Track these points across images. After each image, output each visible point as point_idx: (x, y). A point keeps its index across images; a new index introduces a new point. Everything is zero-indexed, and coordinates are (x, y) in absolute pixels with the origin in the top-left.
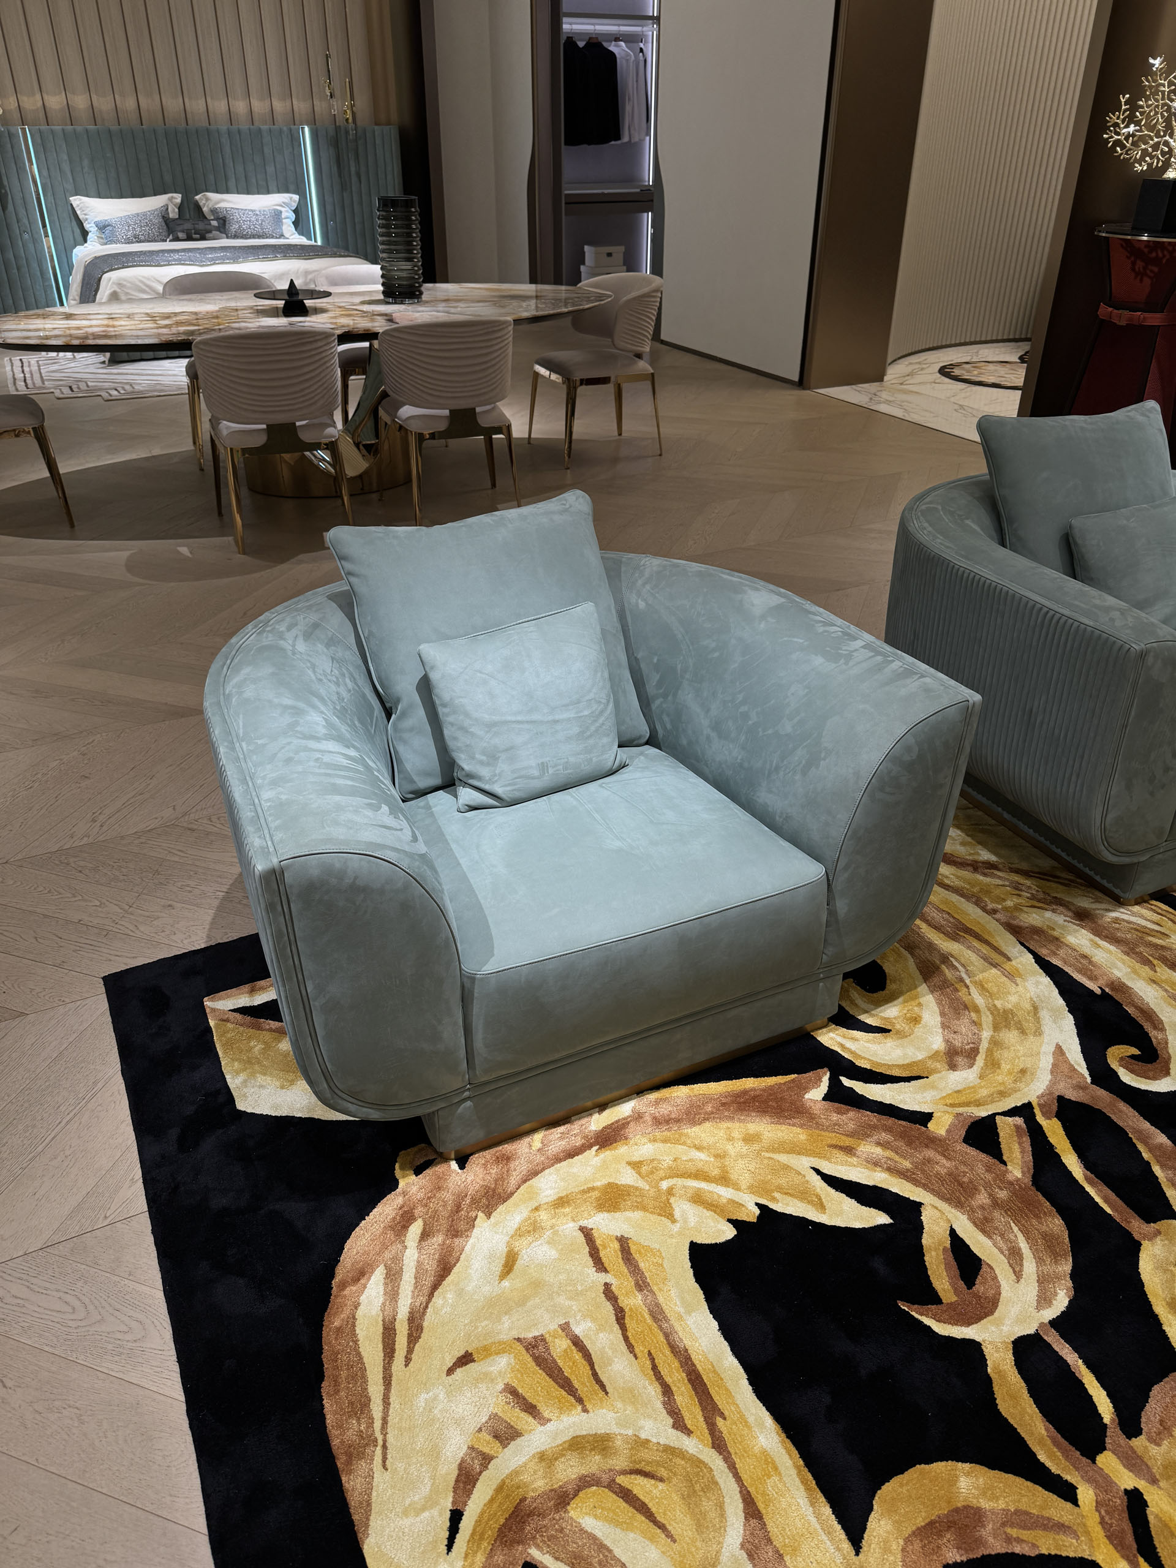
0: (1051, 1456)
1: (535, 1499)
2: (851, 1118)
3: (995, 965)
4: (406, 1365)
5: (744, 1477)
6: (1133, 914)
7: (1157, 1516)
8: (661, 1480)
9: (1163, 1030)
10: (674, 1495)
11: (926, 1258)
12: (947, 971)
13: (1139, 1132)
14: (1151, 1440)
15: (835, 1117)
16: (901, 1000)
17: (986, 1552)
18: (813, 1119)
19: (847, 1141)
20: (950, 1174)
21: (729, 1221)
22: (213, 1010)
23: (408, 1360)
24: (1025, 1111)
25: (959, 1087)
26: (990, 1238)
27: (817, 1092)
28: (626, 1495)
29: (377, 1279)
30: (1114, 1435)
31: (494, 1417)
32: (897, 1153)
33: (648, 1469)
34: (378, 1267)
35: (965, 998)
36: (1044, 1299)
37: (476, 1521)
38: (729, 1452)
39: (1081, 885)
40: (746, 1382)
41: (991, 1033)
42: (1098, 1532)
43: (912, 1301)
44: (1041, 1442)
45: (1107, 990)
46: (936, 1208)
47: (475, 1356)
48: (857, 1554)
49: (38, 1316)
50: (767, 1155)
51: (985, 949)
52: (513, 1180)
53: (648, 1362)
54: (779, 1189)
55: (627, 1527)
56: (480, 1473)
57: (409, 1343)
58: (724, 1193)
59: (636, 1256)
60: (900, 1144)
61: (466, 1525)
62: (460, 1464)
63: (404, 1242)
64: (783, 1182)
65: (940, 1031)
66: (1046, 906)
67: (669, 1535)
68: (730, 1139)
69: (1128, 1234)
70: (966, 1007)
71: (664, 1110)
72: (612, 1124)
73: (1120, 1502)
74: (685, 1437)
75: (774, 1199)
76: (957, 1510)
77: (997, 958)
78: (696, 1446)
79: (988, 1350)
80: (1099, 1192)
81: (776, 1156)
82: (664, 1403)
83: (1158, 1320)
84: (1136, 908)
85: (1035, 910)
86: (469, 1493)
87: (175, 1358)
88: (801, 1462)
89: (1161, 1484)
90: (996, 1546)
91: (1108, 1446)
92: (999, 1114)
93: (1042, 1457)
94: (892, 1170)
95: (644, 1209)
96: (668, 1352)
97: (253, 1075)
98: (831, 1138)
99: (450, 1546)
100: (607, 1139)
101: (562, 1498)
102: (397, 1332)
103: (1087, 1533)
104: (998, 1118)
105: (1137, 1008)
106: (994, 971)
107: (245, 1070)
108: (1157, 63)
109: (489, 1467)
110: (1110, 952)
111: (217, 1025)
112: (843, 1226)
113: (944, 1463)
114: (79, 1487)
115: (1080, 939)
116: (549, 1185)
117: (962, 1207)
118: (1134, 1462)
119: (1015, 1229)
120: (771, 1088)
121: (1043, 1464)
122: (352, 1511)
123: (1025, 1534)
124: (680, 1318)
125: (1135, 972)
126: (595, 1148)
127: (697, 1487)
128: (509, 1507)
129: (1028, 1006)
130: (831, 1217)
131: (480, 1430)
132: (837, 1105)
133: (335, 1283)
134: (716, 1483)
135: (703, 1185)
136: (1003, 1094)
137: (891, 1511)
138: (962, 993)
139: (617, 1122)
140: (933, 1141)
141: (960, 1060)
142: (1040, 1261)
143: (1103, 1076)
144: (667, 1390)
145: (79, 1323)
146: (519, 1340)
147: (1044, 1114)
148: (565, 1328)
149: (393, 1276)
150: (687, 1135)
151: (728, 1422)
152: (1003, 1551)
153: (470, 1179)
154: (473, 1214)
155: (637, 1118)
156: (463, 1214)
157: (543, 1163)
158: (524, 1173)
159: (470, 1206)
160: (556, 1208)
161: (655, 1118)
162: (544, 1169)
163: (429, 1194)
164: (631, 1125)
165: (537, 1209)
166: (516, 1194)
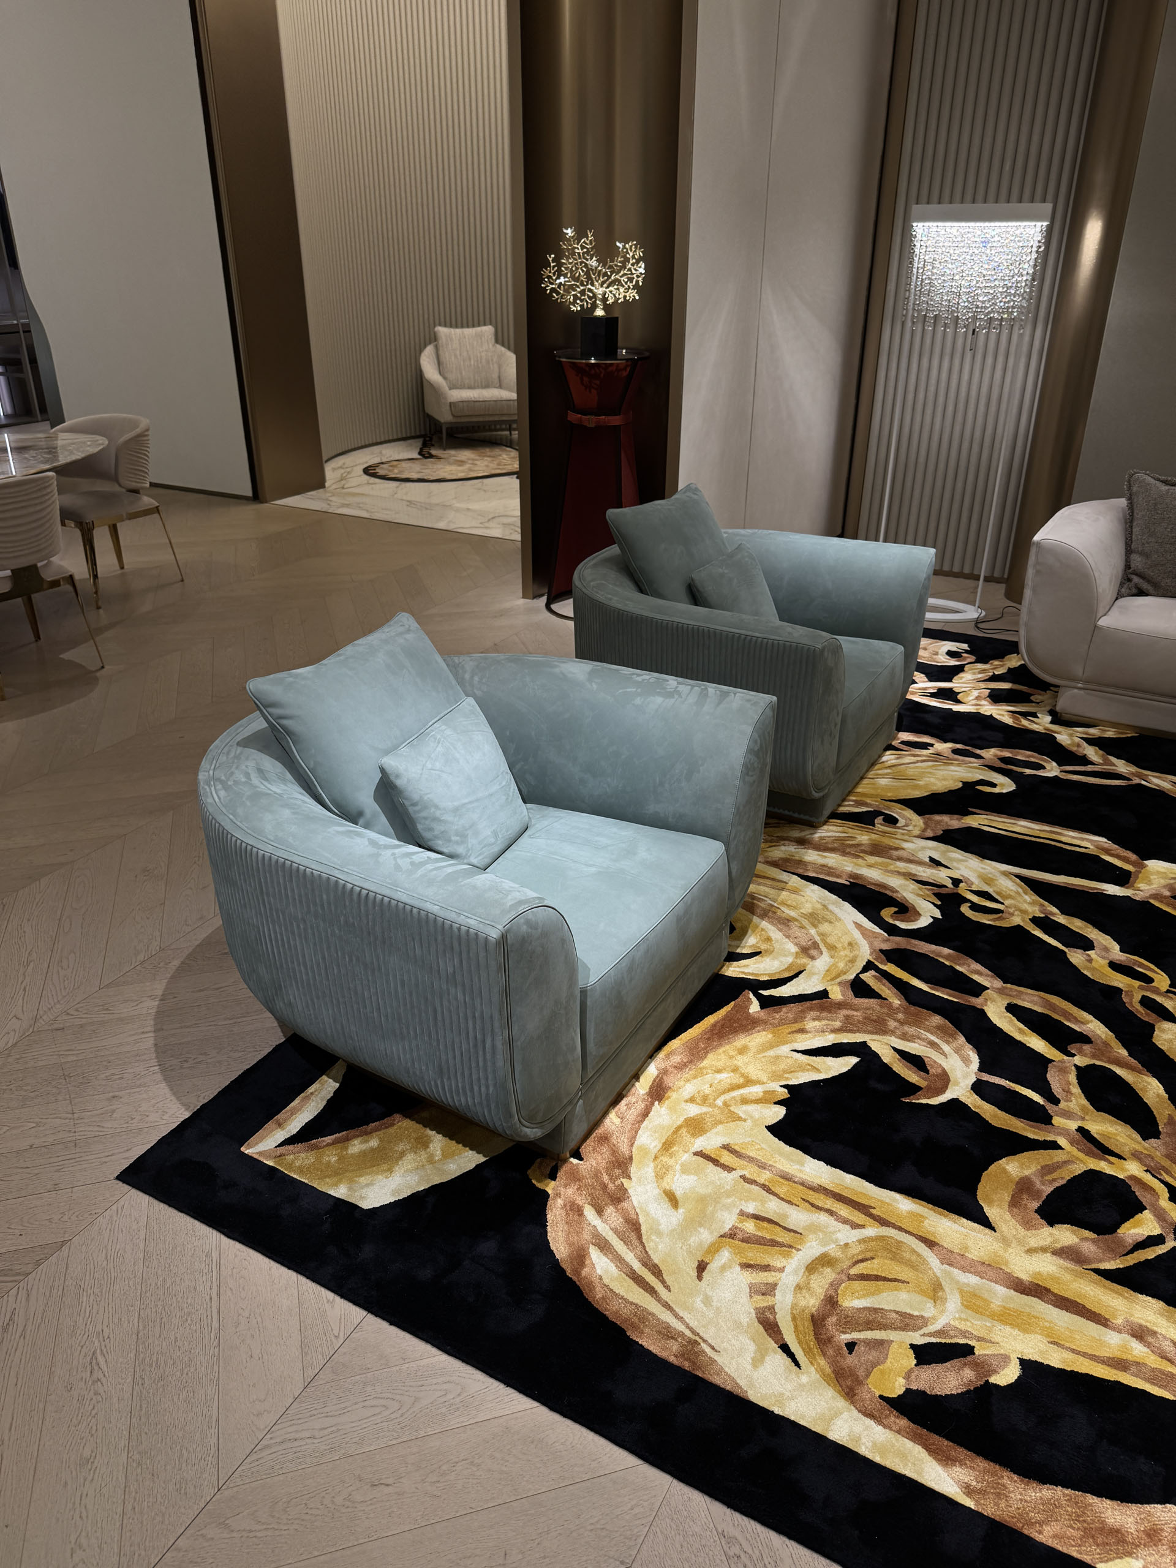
0: (1034, 1133)
1: (818, 1310)
2: (787, 1012)
3: (783, 889)
4: (670, 1291)
5: (911, 1230)
6: (827, 831)
7: (1097, 1133)
8: (873, 1258)
9: (897, 892)
10: (886, 1261)
11: (894, 1069)
12: (759, 903)
13: (933, 952)
14: (1067, 1101)
15: (777, 1016)
16: (750, 931)
17: (1046, 1194)
18: (766, 1022)
19: (797, 1026)
20: (865, 1018)
21: (775, 1103)
22: (260, 1154)
23: (668, 1288)
24: (869, 966)
25: (827, 968)
26: (915, 1042)
27: (755, 1007)
28: (863, 1277)
29: (595, 1254)
30: (1050, 1108)
31: (751, 1286)
32: (829, 1020)
33: (860, 1257)
34: (588, 1248)
35: (784, 915)
36: (966, 1061)
37: (799, 1343)
38: (892, 1223)
39: (785, 824)
40: (867, 1183)
41: (815, 930)
42: (1081, 1155)
43: (908, 1095)
44: (1025, 1130)
45: (851, 880)
46: (875, 1040)
47: (707, 1260)
48: (995, 1231)
49: (360, 1427)
50: (761, 1056)
51: (769, 882)
52: (624, 1148)
53: (807, 1204)
54: (785, 1071)
55: (879, 1291)
56: (775, 1317)
57: (657, 1277)
58: (756, 1091)
59: (743, 1151)
60: (825, 1014)
61: (795, 1348)
62: (759, 1321)
63: (590, 1224)
64: (782, 1066)
65: (787, 940)
66: (777, 844)
67: (903, 1282)
68: (731, 1057)
69: (974, 1008)
70: (789, 920)
71: (676, 1059)
72: (653, 1084)
73: (1078, 1136)
74: (863, 1230)
75: (787, 1079)
76: (1018, 1183)
77: (781, 886)
78: (872, 1231)
79: (963, 1099)
80: (942, 992)
81: (766, 1054)
82: (837, 1220)
83: (1022, 1043)
84: (825, 827)
85: (774, 848)
86: (779, 1332)
87: (502, 1386)
88: (931, 1206)
89: (1087, 1118)
90: (1048, 1190)
91: (1052, 1114)
92: (859, 974)
93: (1031, 1136)
94: (835, 1031)
95: (721, 1122)
96: (812, 1193)
97: (351, 1182)
98: (786, 1029)
99: (797, 1364)
100: (658, 1092)
101: (831, 1302)
102: (644, 1276)
103: (1078, 1159)
104: (860, 975)
105: (875, 884)
106: (784, 893)
107: (340, 1180)
108: (569, 232)
109: (776, 1311)
110: (834, 858)
111: (277, 1163)
112: (837, 1074)
113: (993, 1165)
114: (523, 1500)
115: (811, 856)
116: (648, 1139)
117: (887, 1033)
118: (1068, 1115)
119: (922, 1031)
120: (726, 1016)
121: (1034, 1139)
122: (722, 1386)
123: (1055, 1175)
124: (801, 1171)
125: (856, 864)
126: (656, 1103)
127: (894, 1250)
128: (808, 1324)
129: (819, 906)
130: (826, 1073)
131: (751, 1297)
132: (771, 1008)
133: (569, 1273)
134: (901, 1242)
135: (742, 1091)
136: (852, 961)
137: (991, 1203)
138: (779, 913)
139: (654, 1081)
140: (840, 1005)
141: (813, 952)
142: (948, 1042)
143: (892, 930)
144: (831, 1213)
145: (400, 1412)
146: (721, 1236)
147: (881, 963)
148: (742, 1213)
149: (604, 1246)
150: (704, 1068)
151: (878, 1209)
152: (1052, 1189)
153: (594, 1163)
154: (618, 1182)
155: (664, 1072)
156: (611, 1186)
157: (632, 1129)
158: (626, 1141)
159: (611, 1179)
160: (668, 1150)
161: (675, 1067)
162: (636, 1132)
163: (576, 1187)
164: (665, 1078)
165: (656, 1158)
166: (634, 1156)
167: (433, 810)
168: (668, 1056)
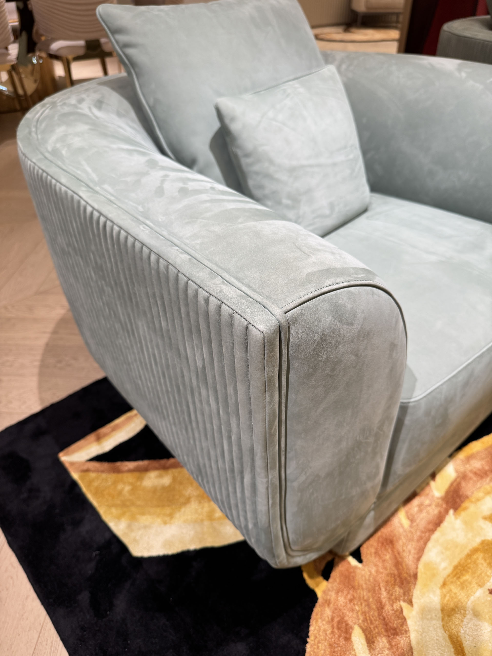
22: (72, 464)
52: (409, 560)
71: (477, 464)
72: (449, 488)
97: (133, 518)
107: (124, 514)
111: (81, 477)
126: (451, 512)
139: (452, 484)
153: (373, 571)
154: (396, 606)
155: (463, 477)
156: (388, 608)
157: (421, 538)
158: (413, 551)
159: (389, 598)
160: (459, 578)
161: (475, 474)
162: (425, 544)
163: (349, 597)
164: (463, 484)
165: (444, 584)
166: (419, 575)
167: (266, 164)
168: (469, 458)
